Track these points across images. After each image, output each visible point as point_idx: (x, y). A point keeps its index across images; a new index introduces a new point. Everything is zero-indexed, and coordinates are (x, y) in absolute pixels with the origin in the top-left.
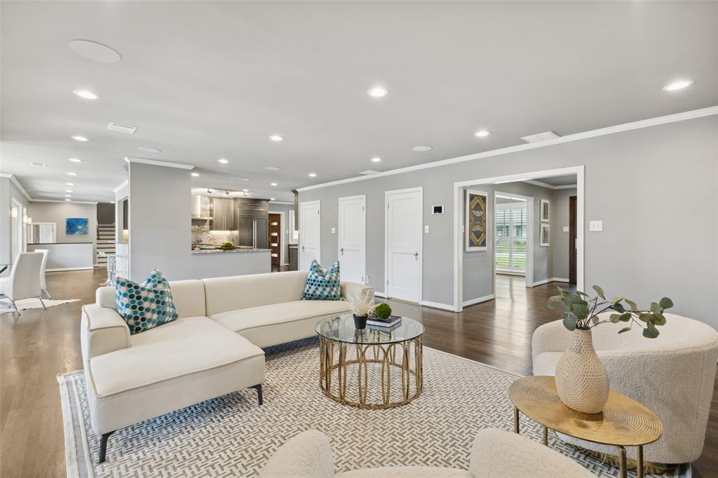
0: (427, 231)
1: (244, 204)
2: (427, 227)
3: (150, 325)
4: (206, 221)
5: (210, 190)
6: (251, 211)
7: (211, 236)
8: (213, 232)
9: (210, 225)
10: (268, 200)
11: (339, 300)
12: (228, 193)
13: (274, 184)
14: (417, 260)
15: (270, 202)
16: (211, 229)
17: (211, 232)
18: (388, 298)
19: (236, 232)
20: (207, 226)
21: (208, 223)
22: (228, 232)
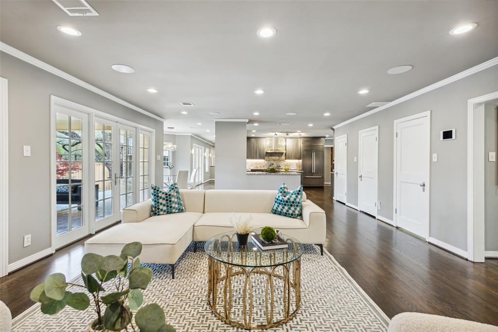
0: (435, 160)
1: (307, 141)
2: (435, 155)
3: (162, 213)
4: (283, 153)
5: (276, 133)
6: (311, 146)
7: (285, 163)
8: (288, 161)
9: (286, 156)
10: (325, 137)
11: (296, 218)
12: (288, 135)
13: (311, 125)
14: (424, 191)
15: (326, 138)
16: (286, 159)
17: (286, 160)
18: (397, 228)
19: (301, 161)
20: (283, 157)
21: (284, 155)
22: (297, 161)
